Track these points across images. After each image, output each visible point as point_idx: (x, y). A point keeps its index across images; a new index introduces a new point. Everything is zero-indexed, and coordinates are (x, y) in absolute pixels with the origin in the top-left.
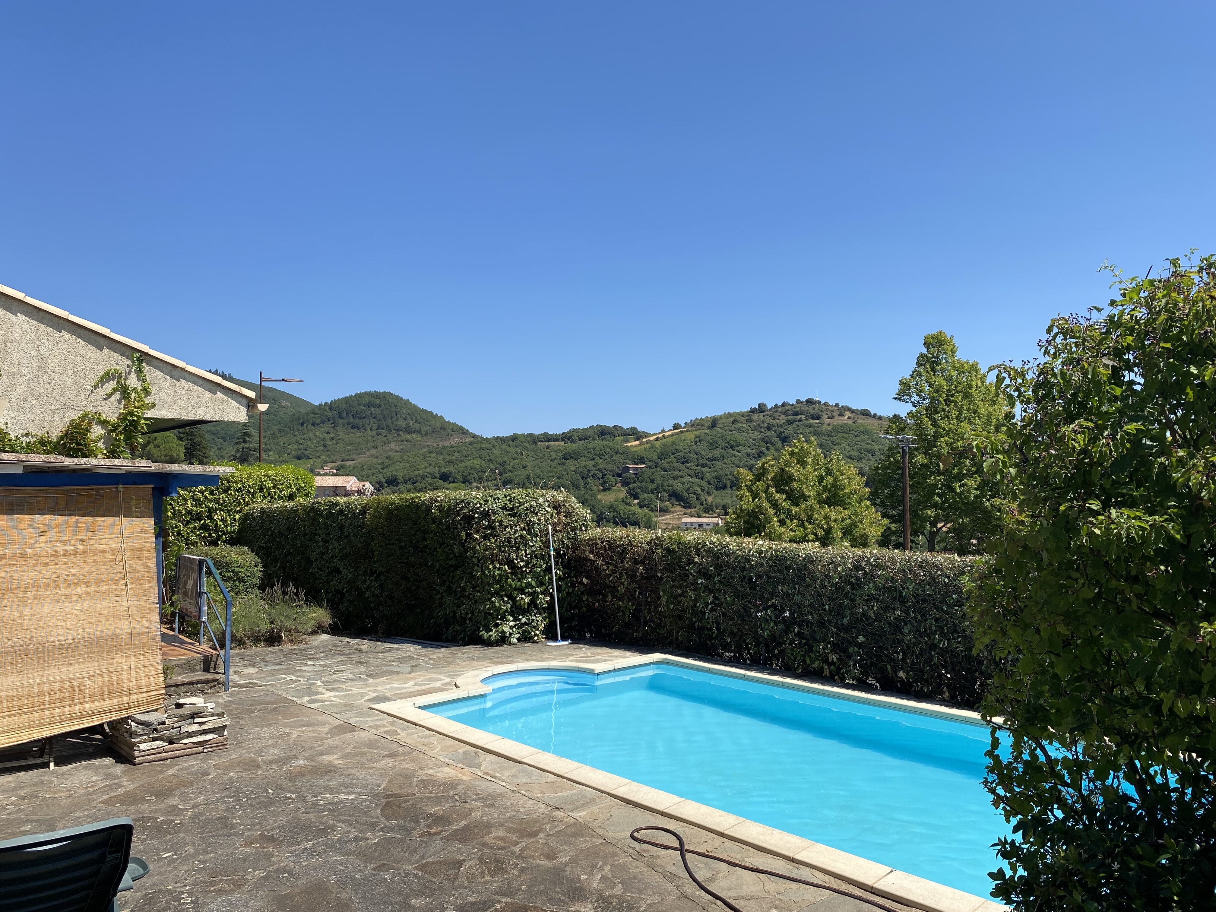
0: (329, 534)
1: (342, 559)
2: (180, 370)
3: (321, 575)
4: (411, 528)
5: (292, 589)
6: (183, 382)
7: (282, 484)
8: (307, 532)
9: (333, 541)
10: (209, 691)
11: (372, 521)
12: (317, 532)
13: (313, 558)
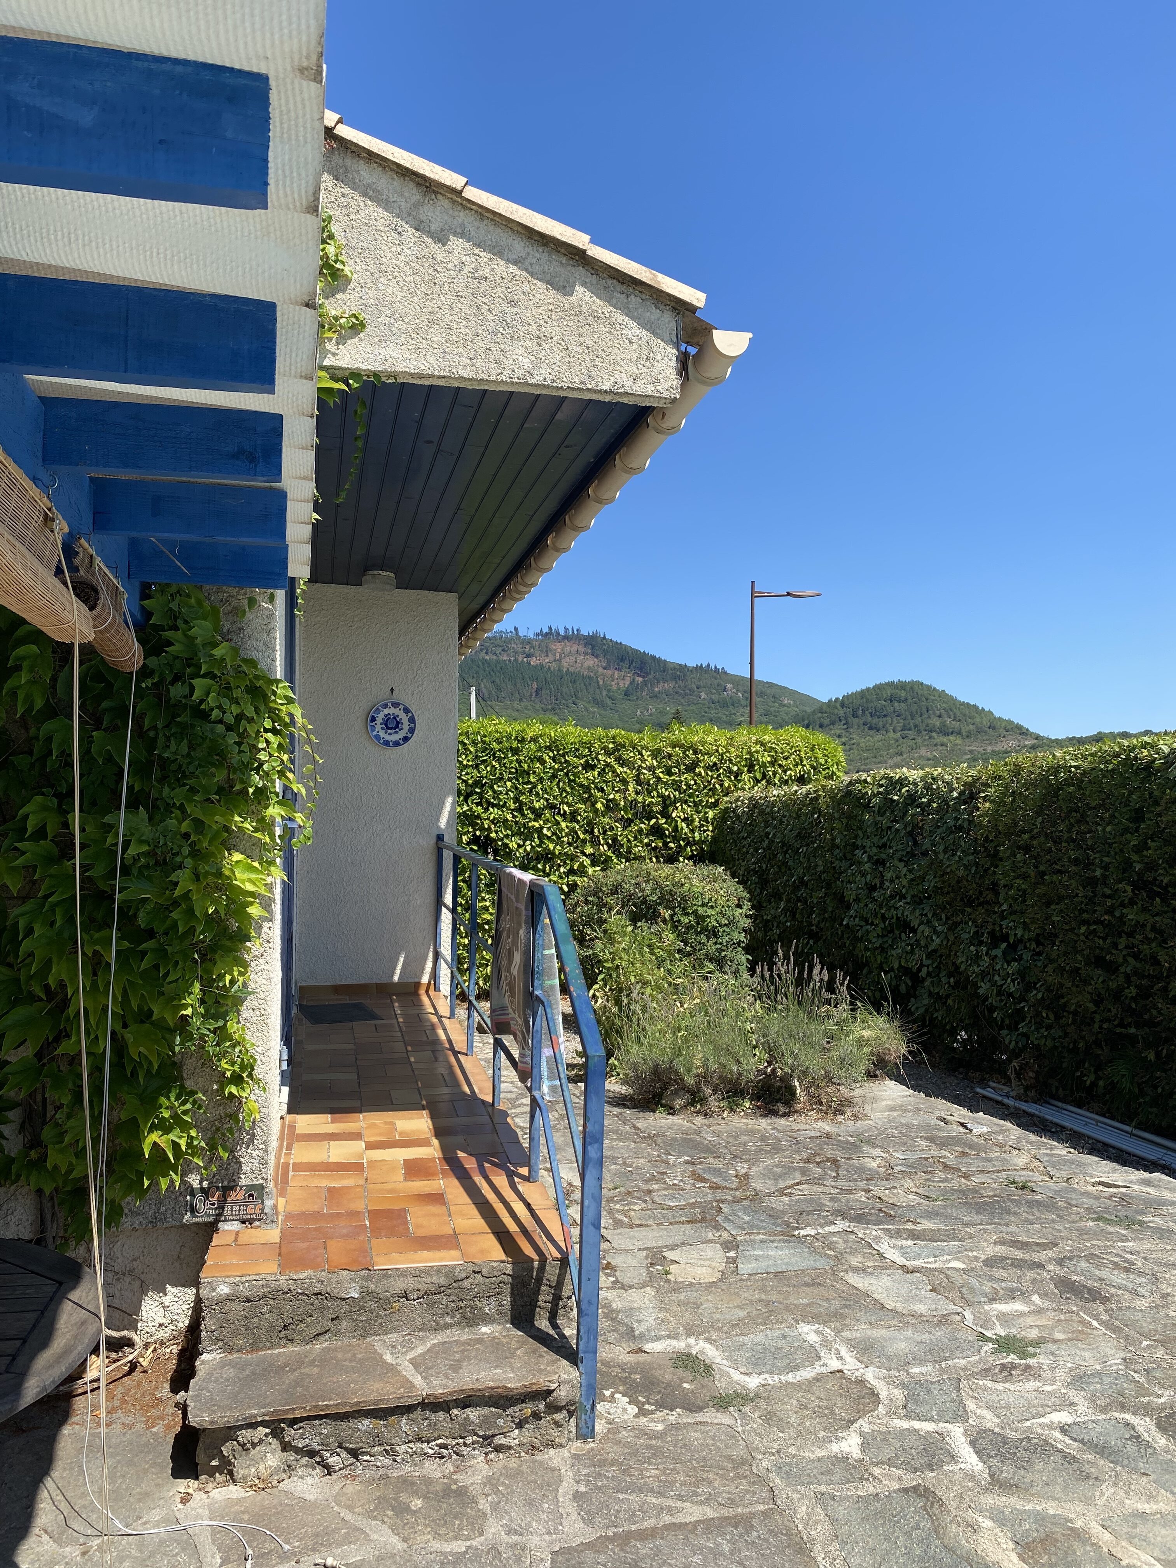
2: (446, 203)
7: (786, 758)
10: (514, 1438)
12: (859, 842)
13: (850, 895)
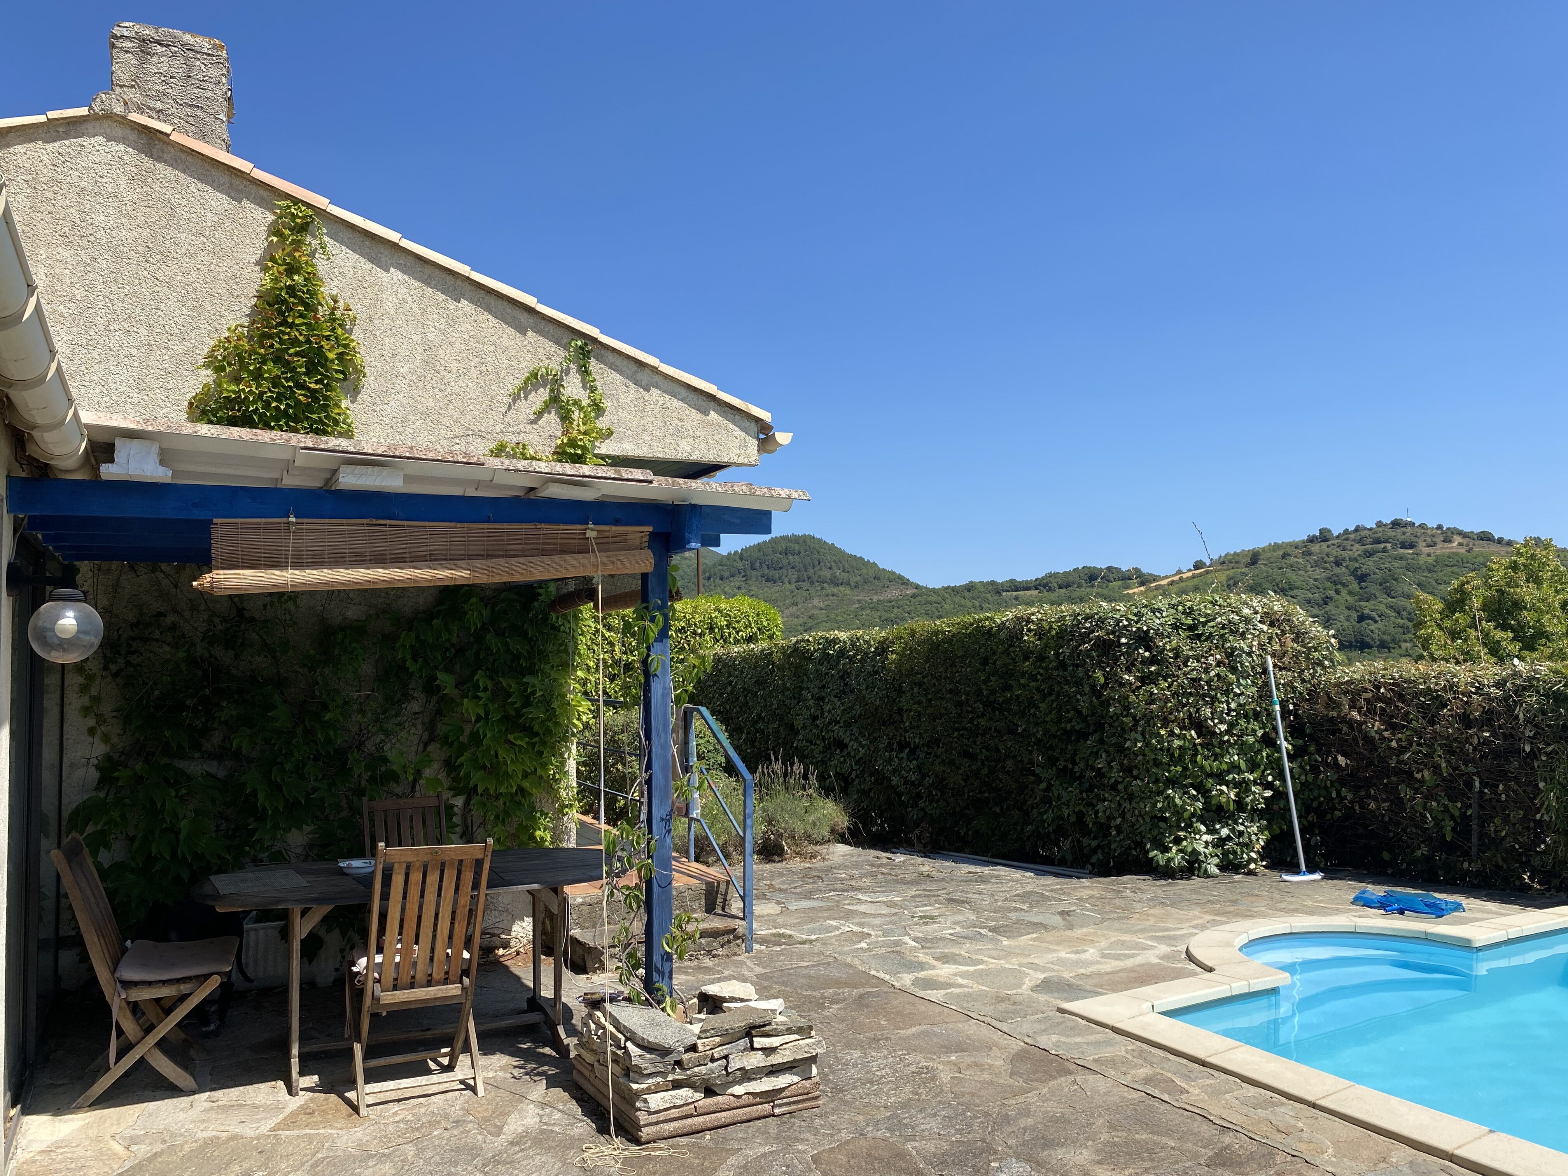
0: (823, 687)
1: (848, 725)
2: (649, 372)
3: (812, 750)
4: (978, 670)
5: (798, 768)
6: (654, 391)
7: (738, 622)
8: (788, 685)
9: (833, 699)
10: (720, 952)
11: (899, 663)
12: (805, 685)
13: (799, 723)
